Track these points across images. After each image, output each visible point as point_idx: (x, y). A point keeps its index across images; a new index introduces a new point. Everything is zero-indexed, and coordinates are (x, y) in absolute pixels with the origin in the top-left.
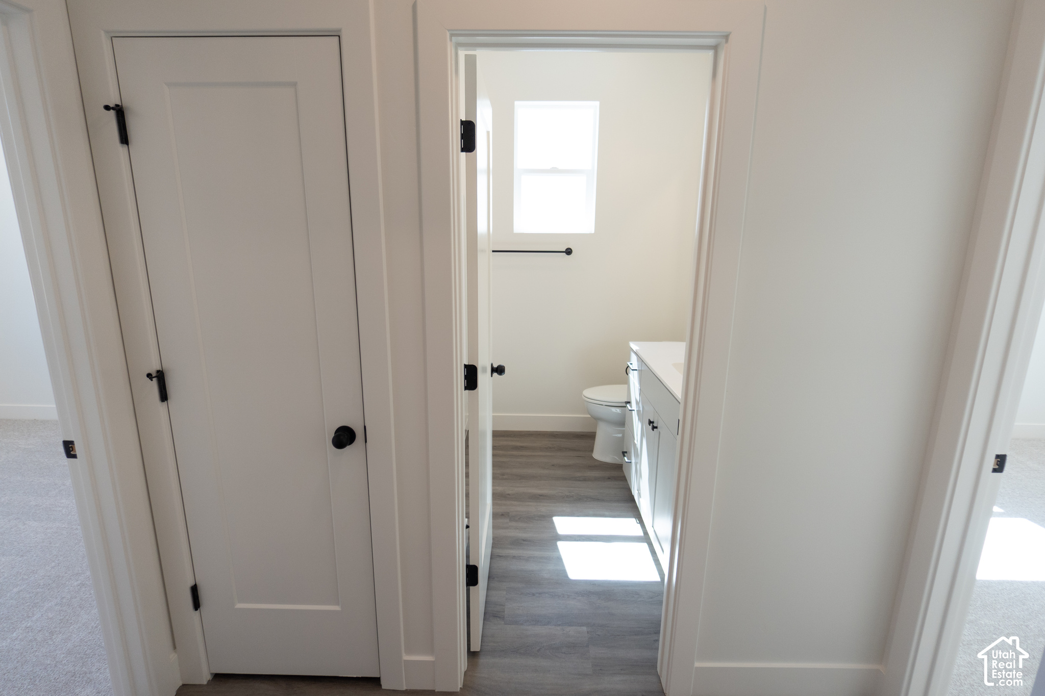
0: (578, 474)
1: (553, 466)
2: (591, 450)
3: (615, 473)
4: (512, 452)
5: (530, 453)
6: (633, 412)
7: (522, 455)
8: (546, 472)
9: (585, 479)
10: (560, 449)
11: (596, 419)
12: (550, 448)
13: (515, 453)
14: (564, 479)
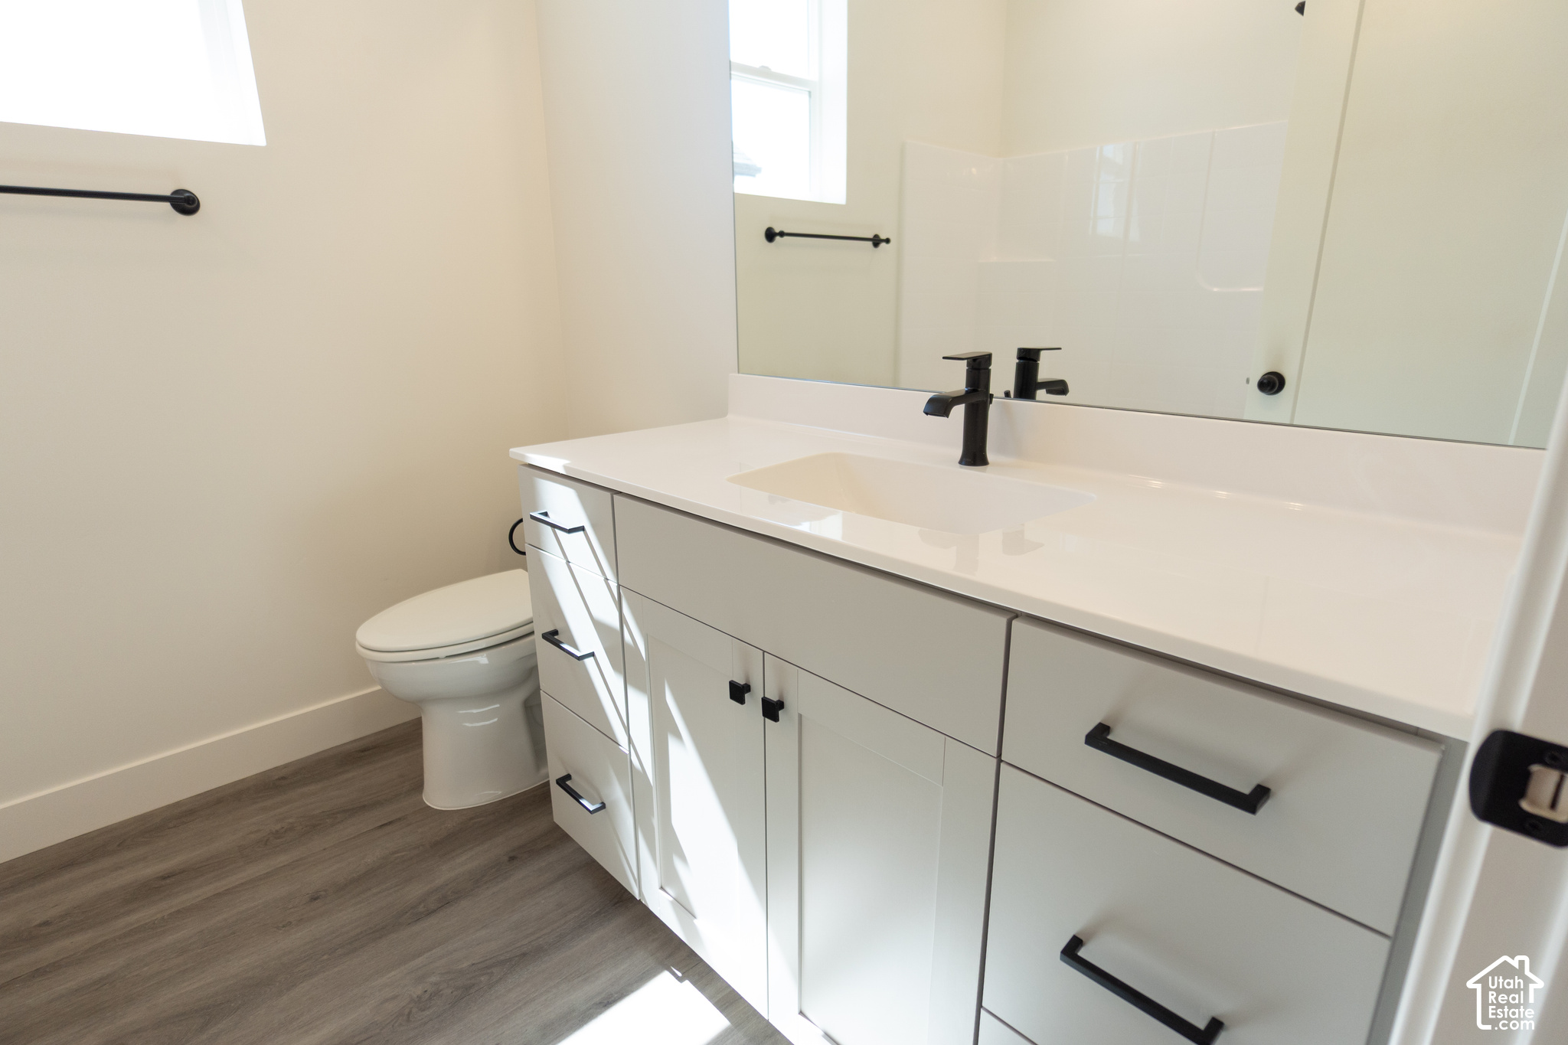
0: (415, 891)
1: (314, 899)
2: (418, 785)
3: (519, 833)
4: (133, 918)
5: (209, 890)
6: (589, 661)
7: (178, 912)
8: (297, 939)
9: (446, 900)
10: (314, 826)
11: (419, 703)
12: (277, 834)
13: (146, 914)
14: (377, 932)
